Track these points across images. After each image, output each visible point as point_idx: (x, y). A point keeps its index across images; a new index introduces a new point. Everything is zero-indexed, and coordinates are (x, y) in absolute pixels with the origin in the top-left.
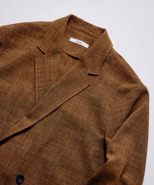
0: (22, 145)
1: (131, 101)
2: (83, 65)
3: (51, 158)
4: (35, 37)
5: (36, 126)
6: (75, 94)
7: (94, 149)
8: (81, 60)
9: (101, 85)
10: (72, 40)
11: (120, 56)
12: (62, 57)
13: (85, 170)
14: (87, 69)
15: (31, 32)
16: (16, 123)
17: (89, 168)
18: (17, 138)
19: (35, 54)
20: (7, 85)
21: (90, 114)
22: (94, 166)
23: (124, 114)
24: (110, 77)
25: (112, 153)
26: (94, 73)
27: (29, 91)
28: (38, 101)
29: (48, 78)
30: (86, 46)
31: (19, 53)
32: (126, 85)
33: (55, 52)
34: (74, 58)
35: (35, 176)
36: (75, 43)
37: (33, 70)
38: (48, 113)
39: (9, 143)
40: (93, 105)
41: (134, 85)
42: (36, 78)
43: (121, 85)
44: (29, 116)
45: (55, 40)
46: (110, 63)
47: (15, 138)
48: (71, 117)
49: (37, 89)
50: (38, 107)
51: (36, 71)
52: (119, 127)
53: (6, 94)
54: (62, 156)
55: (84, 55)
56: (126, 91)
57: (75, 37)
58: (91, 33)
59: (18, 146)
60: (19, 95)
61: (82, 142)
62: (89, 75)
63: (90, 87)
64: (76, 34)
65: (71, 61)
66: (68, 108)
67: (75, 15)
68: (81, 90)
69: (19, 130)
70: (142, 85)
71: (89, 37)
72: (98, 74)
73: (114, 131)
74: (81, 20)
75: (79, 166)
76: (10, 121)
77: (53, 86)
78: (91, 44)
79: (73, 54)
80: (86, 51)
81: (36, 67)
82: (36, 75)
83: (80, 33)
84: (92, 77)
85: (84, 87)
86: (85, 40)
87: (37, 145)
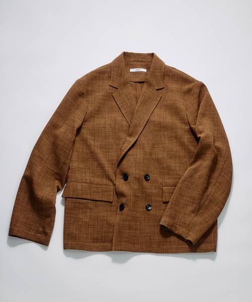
0: (136, 155)
1: (196, 96)
2: (150, 85)
3: (160, 156)
4: (104, 79)
5: (139, 139)
6: (154, 107)
7: (187, 138)
8: (147, 82)
9: (169, 94)
10: (132, 70)
11: (173, 68)
12: (132, 85)
13: (187, 154)
14: (154, 86)
15: (99, 76)
16: (124, 144)
17: (189, 152)
18: (131, 152)
19: (111, 91)
20: (102, 121)
21: (172, 116)
22: (192, 148)
23: (196, 106)
24: (173, 86)
25: (201, 132)
26: (160, 88)
27: (121, 118)
28: (131, 122)
29: (129, 104)
30: (145, 70)
31: (99, 95)
32: (187, 87)
33: (125, 84)
34: (140, 82)
35: (156, 172)
36: (135, 72)
37: (115, 103)
38: (143, 127)
39: (127, 157)
40: (171, 109)
41: (193, 84)
42: (120, 108)
43: (183, 88)
44: (130, 135)
45: (121, 75)
46: (169, 76)
47: (129, 153)
48: (160, 123)
49: (125, 115)
50: (134, 126)
51: (118, 103)
52: (197, 116)
53: (105, 127)
54: (167, 152)
55: (148, 77)
56: (189, 91)
57: (133, 68)
58: (144, 60)
59: (135, 157)
60: (115, 124)
61: (176, 137)
62: (157, 90)
63: (162, 98)
64: (133, 65)
65: (139, 86)
66: (155, 118)
67: (126, 51)
68: (157, 103)
69: (130, 146)
70: (199, 82)
71: (143, 63)
72: (163, 87)
73: (195, 120)
74: (132, 54)
75: (182, 153)
76: (118, 144)
77: (137, 108)
78: (148, 68)
79: (138, 80)
80: (147, 74)
81: (116, 100)
82: (119, 106)
83: (135, 63)
84: (160, 91)
85: (158, 100)
86: (142, 67)
87: (147, 150)
